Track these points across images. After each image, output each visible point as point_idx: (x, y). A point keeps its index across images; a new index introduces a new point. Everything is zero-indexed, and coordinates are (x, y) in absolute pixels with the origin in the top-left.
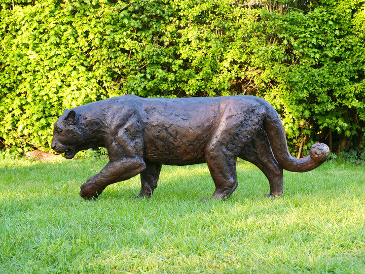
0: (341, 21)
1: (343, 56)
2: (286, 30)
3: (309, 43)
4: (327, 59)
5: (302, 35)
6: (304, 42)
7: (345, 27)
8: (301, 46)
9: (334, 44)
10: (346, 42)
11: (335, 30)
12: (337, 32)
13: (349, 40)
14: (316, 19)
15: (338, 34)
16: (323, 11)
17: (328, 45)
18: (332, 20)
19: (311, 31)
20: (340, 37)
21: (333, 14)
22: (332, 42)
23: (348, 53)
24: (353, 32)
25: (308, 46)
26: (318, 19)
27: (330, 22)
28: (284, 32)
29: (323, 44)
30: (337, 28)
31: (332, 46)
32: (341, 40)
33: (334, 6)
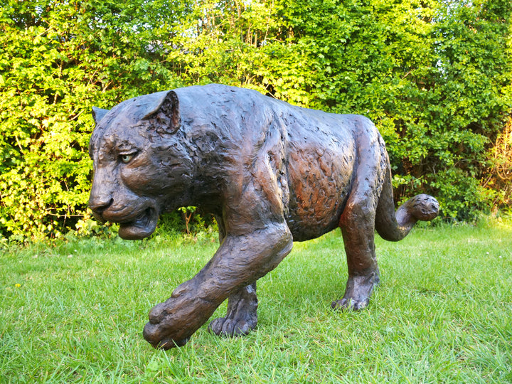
0: (334, 54)
1: (337, 98)
2: (266, 66)
3: (295, 83)
4: (318, 103)
5: (287, 72)
6: (288, 82)
7: (339, 61)
8: (285, 87)
9: (326, 83)
10: (341, 80)
11: (326, 66)
12: (329, 69)
13: (346, 78)
14: (303, 51)
15: (330, 72)
16: (310, 42)
17: (318, 86)
18: (323, 53)
19: (297, 68)
20: (333, 74)
21: (323, 45)
22: (323, 81)
23: (344, 94)
24: (349, 68)
25: (293, 87)
26: (305, 52)
27: (321, 56)
28: (263, 68)
29: (314, 83)
30: (328, 64)
31: (323, 86)
32: (335, 78)
33: (322, 35)
